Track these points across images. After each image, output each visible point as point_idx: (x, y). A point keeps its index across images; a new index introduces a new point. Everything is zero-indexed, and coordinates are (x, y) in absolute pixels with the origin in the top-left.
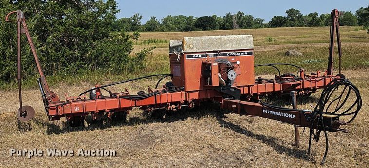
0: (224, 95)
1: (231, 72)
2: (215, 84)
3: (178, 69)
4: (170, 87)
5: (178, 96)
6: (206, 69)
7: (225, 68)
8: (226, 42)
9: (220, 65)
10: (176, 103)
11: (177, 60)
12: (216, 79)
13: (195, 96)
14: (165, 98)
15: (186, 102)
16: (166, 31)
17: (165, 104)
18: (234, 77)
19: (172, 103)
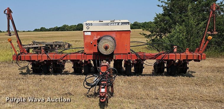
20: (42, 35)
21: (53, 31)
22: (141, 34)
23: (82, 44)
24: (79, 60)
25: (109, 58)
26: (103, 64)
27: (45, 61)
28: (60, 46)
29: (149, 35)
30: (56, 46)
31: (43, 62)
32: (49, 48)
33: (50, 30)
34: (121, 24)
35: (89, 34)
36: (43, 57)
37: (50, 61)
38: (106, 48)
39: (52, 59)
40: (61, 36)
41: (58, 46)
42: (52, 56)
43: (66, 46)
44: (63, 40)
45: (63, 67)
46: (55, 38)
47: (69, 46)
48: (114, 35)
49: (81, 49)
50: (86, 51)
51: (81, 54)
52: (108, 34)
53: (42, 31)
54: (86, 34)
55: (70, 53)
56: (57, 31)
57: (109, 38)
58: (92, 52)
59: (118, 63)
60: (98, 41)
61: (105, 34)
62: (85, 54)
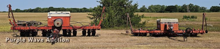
0: (170, 32)
1: (171, 27)
2: (168, 29)
3: (159, 26)
4: (157, 30)
5: (159, 31)
6: (166, 26)
7: (170, 26)
8: (171, 20)
9: (169, 25)
10: (158, 33)
11: (159, 23)
12: (168, 28)
13: (163, 32)
14: (156, 31)
15: (161, 33)
16: (150, 12)
17: (156, 33)
18: (172, 28)
19: (157, 33)
20: (18, 15)
21: (27, 12)
22: (88, 17)
23: (47, 22)
24: (45, 30)
25: (59, 28)
26: (55, 30)
27: (28, 30)
28: (35, 23)
29: (92, 18)
30: (32, 23)
31: (27, 31)
32: (29, 24)
33: (24, 11)
34: (65, 14)
35: (51, 18)
36: (27, 28)
37: (31, 30)
38: (58, 24)
39: (31, 29)
40: (34, 17)
41: (33, 24)
42: (31, 28)
43: (39, 24)
44: (36, 20)
45: (37, 33)
46: (29, 18)
47: (41, 23)
48: (62, 18)
49: (46, 25)
50: (49, 25)
51: (46, 27)
52: (59, 18)
53: (17, 12)
54: (49, 18)
55: (41, 26)
56: (31, 12)
57: (59, 20)
58: (51, 26)
59: (65, 31)
60: (54, 21)
61: (58, 18)
62: (48, 26)
